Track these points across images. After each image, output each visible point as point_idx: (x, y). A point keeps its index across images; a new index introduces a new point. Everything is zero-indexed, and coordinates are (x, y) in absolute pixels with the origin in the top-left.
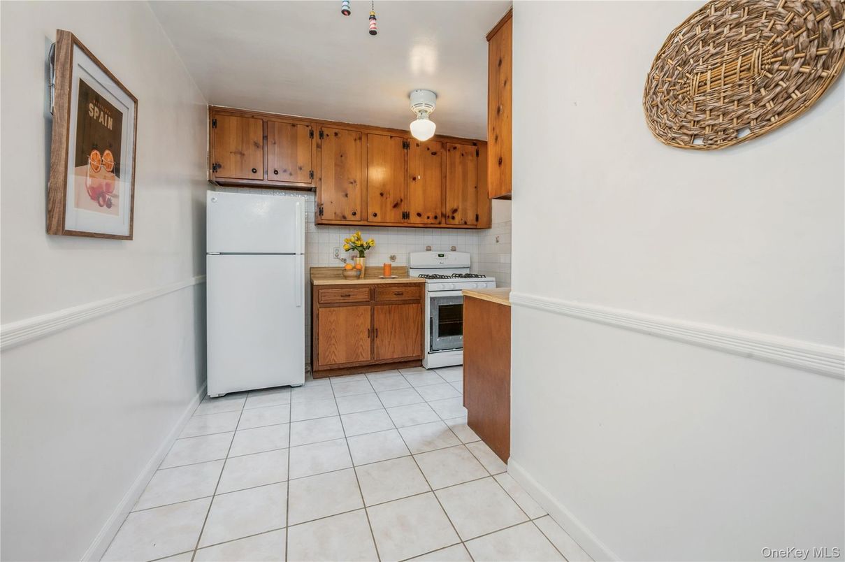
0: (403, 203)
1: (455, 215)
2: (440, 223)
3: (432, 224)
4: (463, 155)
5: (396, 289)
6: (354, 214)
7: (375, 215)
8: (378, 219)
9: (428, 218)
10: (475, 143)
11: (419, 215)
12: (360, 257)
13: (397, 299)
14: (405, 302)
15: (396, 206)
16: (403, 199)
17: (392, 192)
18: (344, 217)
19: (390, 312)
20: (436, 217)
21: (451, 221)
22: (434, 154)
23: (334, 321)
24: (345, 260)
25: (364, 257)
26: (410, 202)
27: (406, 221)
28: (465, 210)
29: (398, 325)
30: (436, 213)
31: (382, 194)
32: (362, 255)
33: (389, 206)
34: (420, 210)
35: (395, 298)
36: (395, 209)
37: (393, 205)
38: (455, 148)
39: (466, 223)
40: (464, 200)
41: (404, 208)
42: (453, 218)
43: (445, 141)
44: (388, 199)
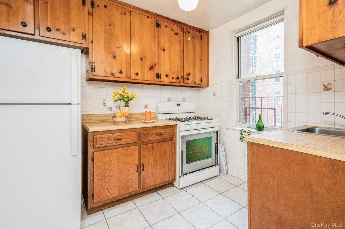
0: (156, 67)
1: (189, 77)
2: (180, 83)
3: (175, 83)
4: (193, 38)
5: (157, 131)
6: (121, 72)
7: (137, 74)
8: (139, 77)
9: (173, 78)
10: (200, 31)
11: (167, 76)
12: (125, 106)
13: (158, 138)
14: (163, 141)
15: (151, 68)
16: (156, 63)
17: (148, 57)
18: (113, 74)
19: (153, 149)
20: (178, 78)
21: (187, 81)
22: (176, 34)
23: (108, 162)
24: (111, 108)
25: (128, 106)
26: (161, 66)
27: (158, 79)
28: (194, 74)
29: (158, 159)
30: (177, 75)
31: (141, 59)
32: (127, 104)
33: (147, 68)
34: (167, 73)
35: (157, 138)
36: (151, 71)
37: (149, 68)
38: (188, 32)
39: (195, 83)
40: (194, 67)
41: (156, 70)
42: (188, 79)
43: (183, 26)
44: (146, 63)
